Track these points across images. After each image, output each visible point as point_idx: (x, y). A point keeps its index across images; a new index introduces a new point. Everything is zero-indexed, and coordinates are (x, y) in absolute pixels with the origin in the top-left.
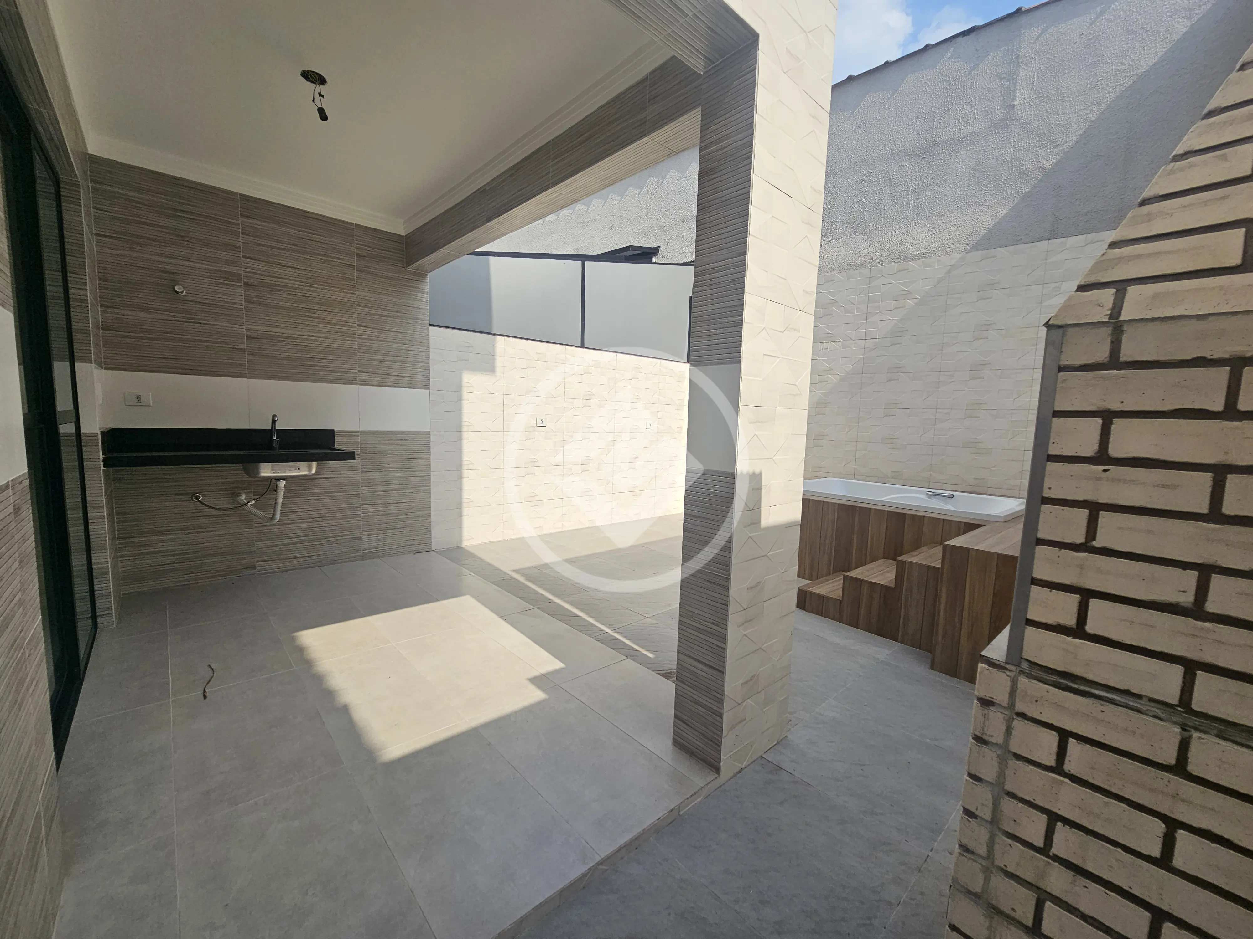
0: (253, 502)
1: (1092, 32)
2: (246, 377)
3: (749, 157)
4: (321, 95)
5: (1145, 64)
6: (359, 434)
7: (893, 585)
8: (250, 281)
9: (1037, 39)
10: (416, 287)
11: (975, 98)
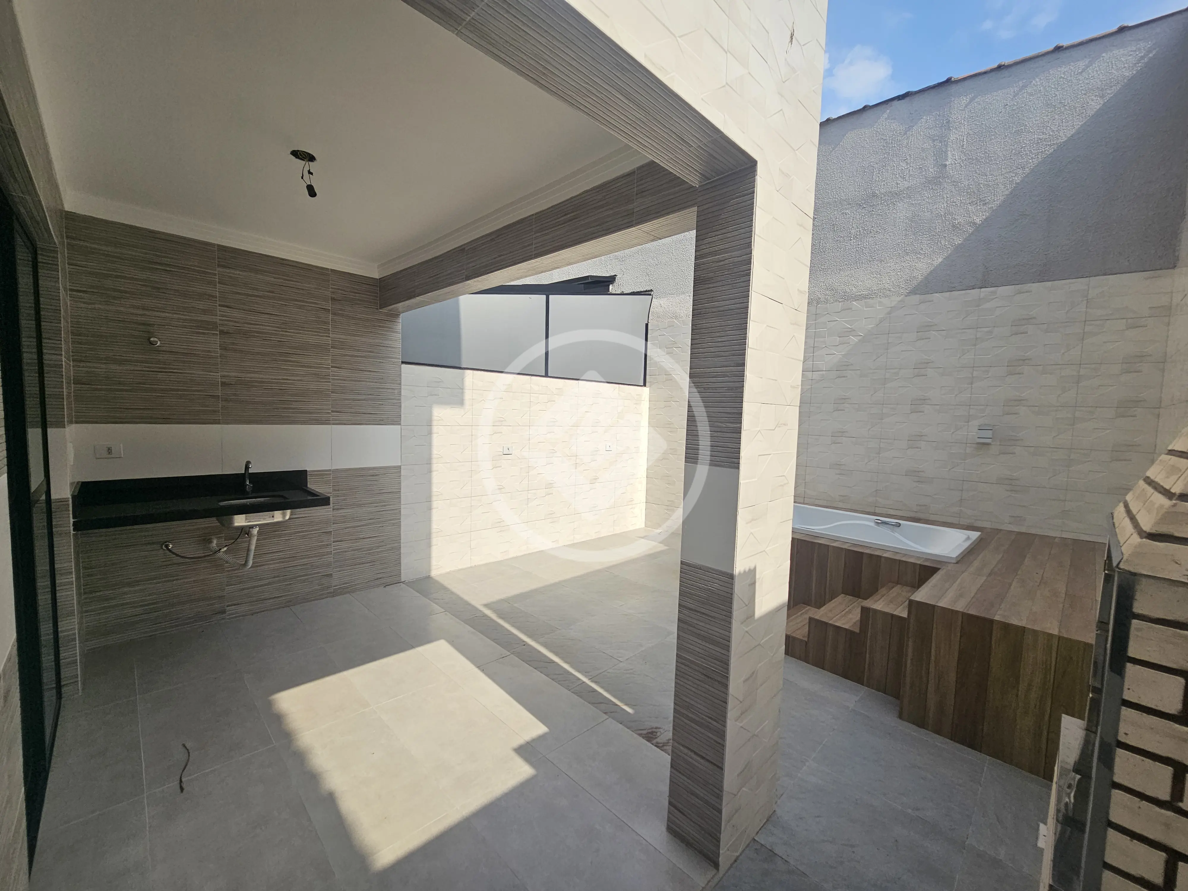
0: (225, 549)
1: (1015, 103)
2: (219, 423)
3: (747, 274)
4: (310, 173)
5: (1065, 134)
6: (331, 472)
7: (857, 630)
8: (225, 329)
9: (966, 106)
10: (390, 328)
11: (910, 155)
